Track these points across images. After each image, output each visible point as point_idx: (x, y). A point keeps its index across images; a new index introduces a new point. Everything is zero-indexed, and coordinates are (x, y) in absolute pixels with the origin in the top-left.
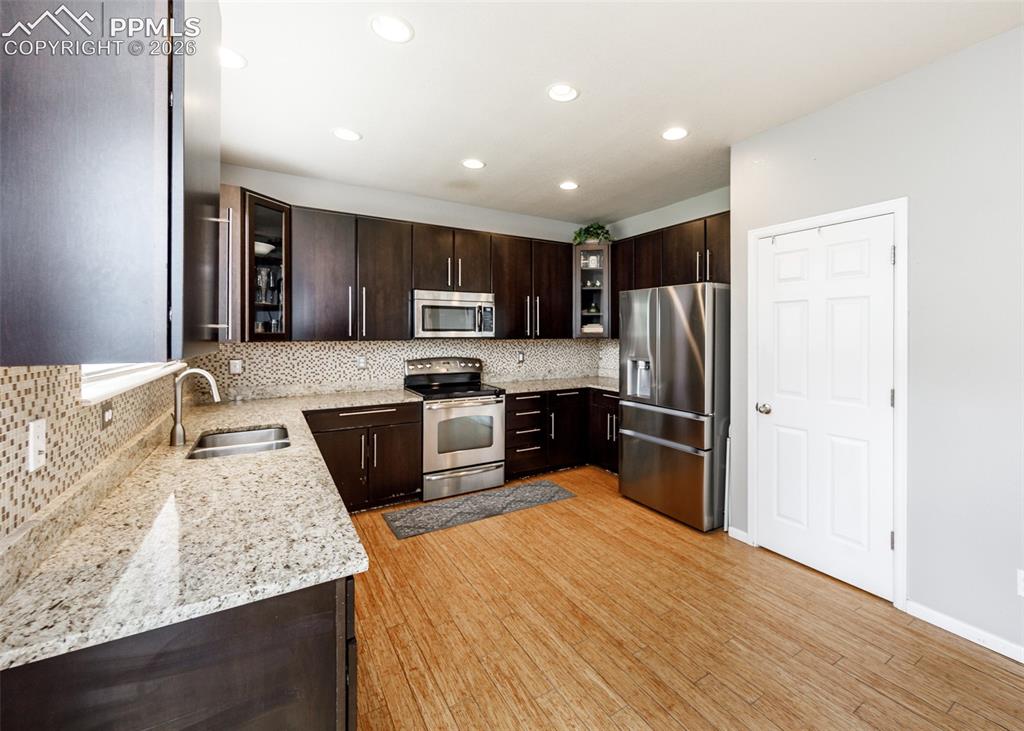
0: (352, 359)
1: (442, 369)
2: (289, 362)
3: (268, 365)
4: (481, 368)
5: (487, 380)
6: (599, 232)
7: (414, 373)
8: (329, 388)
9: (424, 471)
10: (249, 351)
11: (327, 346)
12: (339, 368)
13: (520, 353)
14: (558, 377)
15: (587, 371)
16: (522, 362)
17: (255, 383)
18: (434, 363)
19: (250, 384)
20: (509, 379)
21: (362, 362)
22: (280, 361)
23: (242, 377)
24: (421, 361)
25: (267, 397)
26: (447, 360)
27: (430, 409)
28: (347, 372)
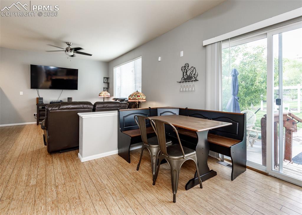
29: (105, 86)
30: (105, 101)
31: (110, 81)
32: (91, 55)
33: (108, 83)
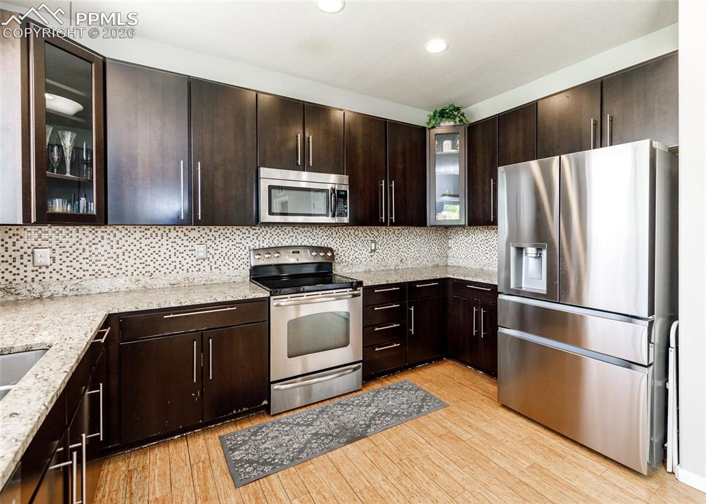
0: (190, 248)
1: (292, 260)
2: (112, 251)
3: (86, 254)
4: (333, 257)
5: (339, 270)
6: (456, 113)
7: (262, 263)
8: (161, 281)
9: (272, 379)
10: (60, 238)
11: (159, 233)
12: (174, 258)
13: (372, 241)
14: (410, 267)
15: (437, 261)
16: (374, 251)
17: (69, 276)
18: (282, 252)
19: (61, 278)
20: (362, 269)
21: (201, 251)
22: (101, 250)
23: (51, 269)
24: (268, 250)
25: (84, 293)
26: (295, 249)
27: (278, 306)
28: (184, 262)
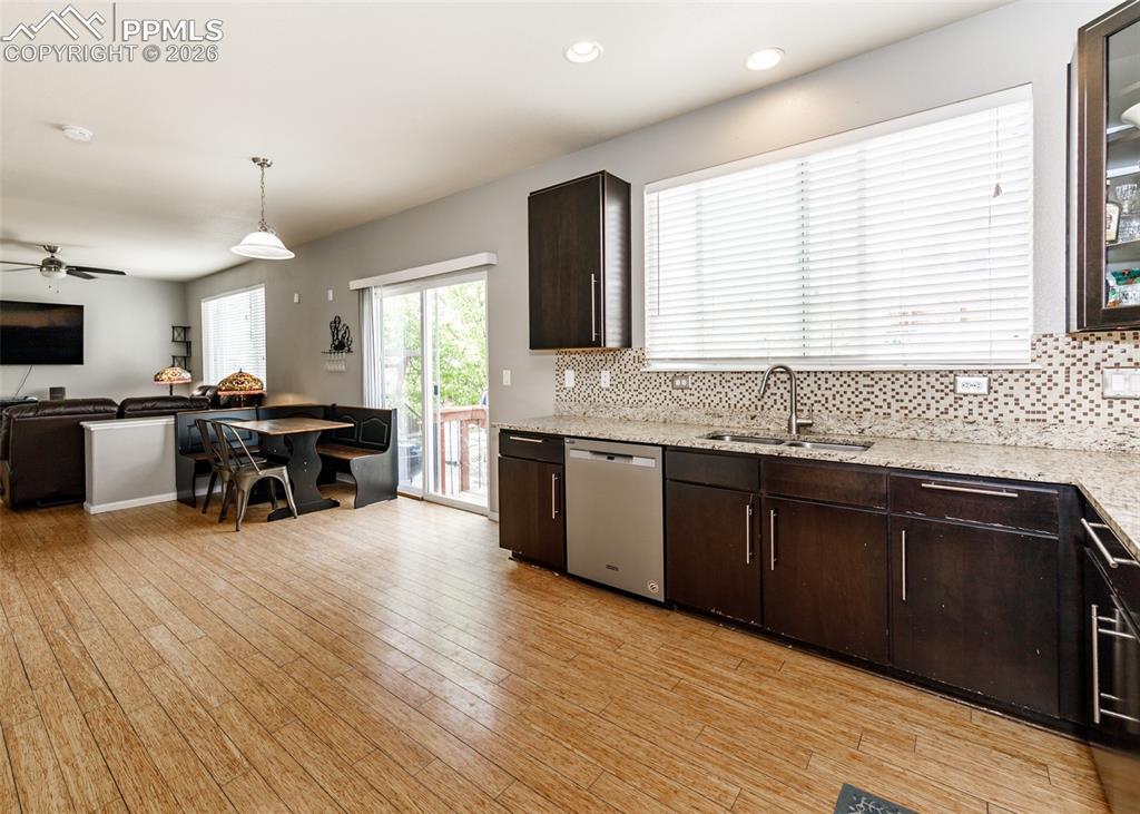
29: (180, 351)
30: (174, 394)
31: (192, 337)
32: (123, 273)
33: (188, 345)
